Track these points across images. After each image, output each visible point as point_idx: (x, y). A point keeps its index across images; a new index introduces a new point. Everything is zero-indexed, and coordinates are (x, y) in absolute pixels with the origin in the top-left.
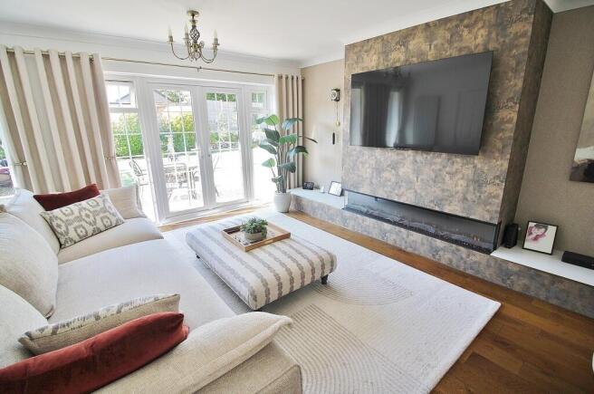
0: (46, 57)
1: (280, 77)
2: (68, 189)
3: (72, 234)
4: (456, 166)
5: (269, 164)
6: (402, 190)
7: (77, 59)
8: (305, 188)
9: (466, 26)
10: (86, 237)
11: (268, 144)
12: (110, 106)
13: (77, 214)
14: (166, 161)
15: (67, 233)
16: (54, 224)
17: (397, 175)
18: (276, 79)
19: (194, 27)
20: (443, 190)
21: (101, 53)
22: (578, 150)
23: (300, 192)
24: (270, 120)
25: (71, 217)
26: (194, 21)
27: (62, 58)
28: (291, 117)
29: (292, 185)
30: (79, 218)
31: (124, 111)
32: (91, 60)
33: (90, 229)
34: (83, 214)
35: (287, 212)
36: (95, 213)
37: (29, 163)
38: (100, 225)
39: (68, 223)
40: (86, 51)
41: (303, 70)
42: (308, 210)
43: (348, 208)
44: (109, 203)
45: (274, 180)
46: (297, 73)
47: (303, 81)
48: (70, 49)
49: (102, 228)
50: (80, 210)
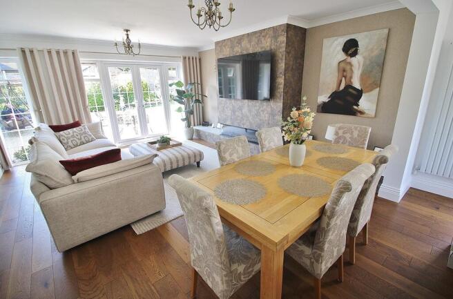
0: (49, 52)
1: (185, 58)
2: (63, 123)
3: (70, 144)
4: (265, 107)
5: (179, 110)
6: (245, 121)
7: (65, 53)
8: (203, 125)
9: (263, 36)
10: (77, 146)
11: (177, 98)
12: (84, 78)
13: (72, 134)
14: (118, 113)
15: (68, 143)
16: (61, 138)
17: (242, 114)
18: (182, 58)
19: (128, 37)
20: (260, 120)
21: (79, 49)
22: (319, 97)
23: (201, 128)
24: (179, 84)
25: (69, 136)
26: (127, 35)
27: (58, 53)
28: (193, 82)
29: (196, 124)
30: (73, 136)
31: (91, 80)
32: (73, 53)
33: (79, 142)
34: (75, 134)
35: (191, 139)
36: (81, 134)
37: (42, 110)
38: (83, 140)
39: (68, 138)
40: (70, 48)
41: (200, 53)
42: (203, 137)
43: (223, 134)
44: (87, 130)
45: (183, 120)
46: (196, 55)
47: (200, 59)
48: (62, 47)
49: (85, 142)
50: (73, 132)
